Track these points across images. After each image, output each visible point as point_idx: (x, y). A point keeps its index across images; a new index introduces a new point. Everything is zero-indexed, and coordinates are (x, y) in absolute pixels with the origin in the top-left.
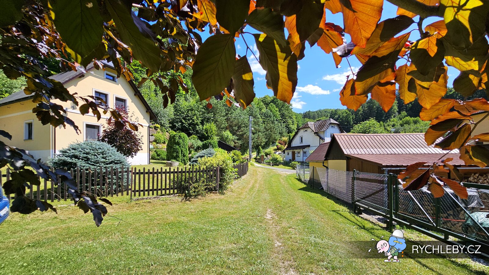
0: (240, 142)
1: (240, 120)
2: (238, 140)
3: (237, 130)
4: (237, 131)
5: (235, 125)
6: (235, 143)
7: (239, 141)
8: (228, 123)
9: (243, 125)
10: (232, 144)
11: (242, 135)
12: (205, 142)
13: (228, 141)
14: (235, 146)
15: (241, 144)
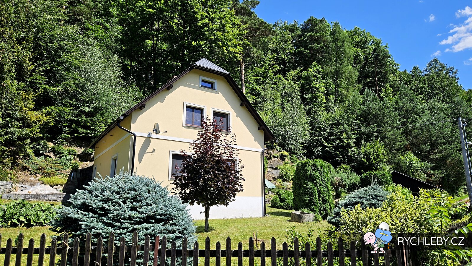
0: (439, 174)
1: (433, 132)
2: (433, 169)
3: (430, 150)
4: (429, 152)
5: (423, 141)
6: (429, 175)
7: (436, 172)
8: (407, 140)
9: (442, 141)
10: (423, 178)
11: (443, 160)
12: (365, 174)
13: (413, 173)
14: (428, 181)
15: (442, 178)
